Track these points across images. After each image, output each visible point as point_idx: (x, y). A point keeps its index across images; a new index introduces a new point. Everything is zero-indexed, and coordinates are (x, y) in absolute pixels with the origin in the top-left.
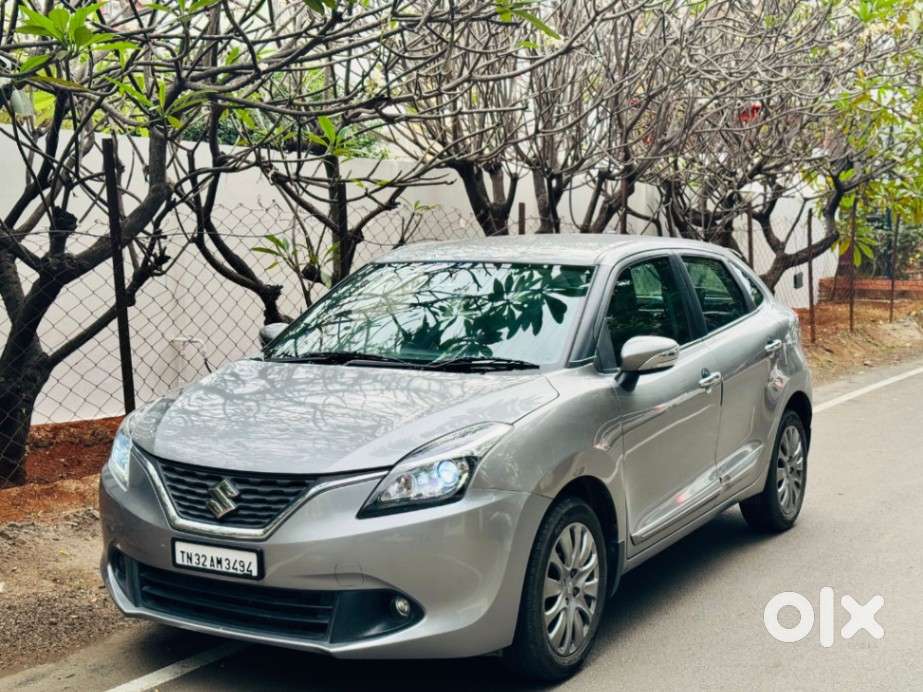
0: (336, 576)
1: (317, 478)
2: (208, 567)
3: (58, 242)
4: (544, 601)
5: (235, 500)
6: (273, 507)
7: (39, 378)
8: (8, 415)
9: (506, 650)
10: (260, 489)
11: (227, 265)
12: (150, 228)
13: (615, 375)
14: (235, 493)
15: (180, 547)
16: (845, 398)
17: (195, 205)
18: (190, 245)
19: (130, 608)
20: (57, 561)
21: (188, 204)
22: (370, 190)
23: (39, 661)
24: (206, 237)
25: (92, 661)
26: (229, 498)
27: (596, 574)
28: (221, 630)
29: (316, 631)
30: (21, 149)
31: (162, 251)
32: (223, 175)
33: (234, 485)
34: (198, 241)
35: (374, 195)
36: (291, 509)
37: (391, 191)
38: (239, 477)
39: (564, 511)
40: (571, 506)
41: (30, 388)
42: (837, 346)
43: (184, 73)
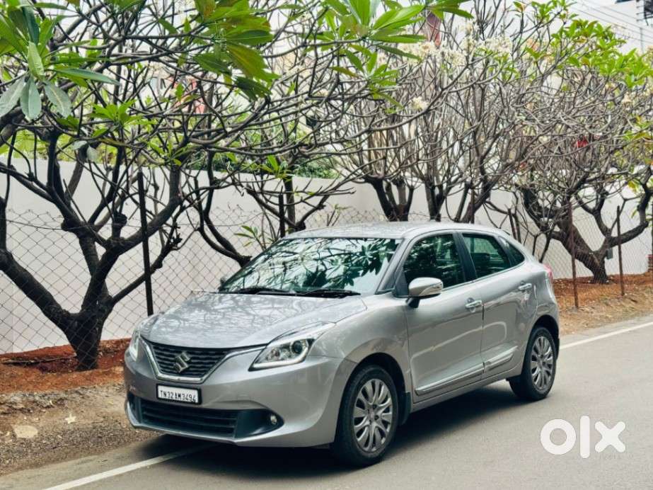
0: (237, 402)
1: (229, 350)
2: (174, 399)
3: (116, 230)
4: (353, 419)
5: (188, 362)
6: (207, 366)
7: (106, 310)
8: (82, 326)
9: (331, 444)
10: (201, 357)
11: (218, 244)
12: (170, 221)
13: (406, 299)
14: (188, 359)
15: (160, 388)
16: (629, 329)
17: (199, 208)
18: (195, 233)
19: (136, 424)
20: (106, 407)
21: (195, 207)
22: (304, 198)
23: (90, 454)
24: (206, 227)
25: (117, 455)
26: (186, 362)
27: (391, 408)
28: (181, 433)
29: (228, 432)
30: (93, 176)
31: (178, 236)
32: (215, 191)
33: (187, 355)
34: (201, 230)
35: (307, 201)
36: (215, 367)
37: (320, 198)
38: (191, 351)
39: (366, 371)
40: (372, 369)
41: (101, 316)
42: (641, 299)
43: (188, 134)
